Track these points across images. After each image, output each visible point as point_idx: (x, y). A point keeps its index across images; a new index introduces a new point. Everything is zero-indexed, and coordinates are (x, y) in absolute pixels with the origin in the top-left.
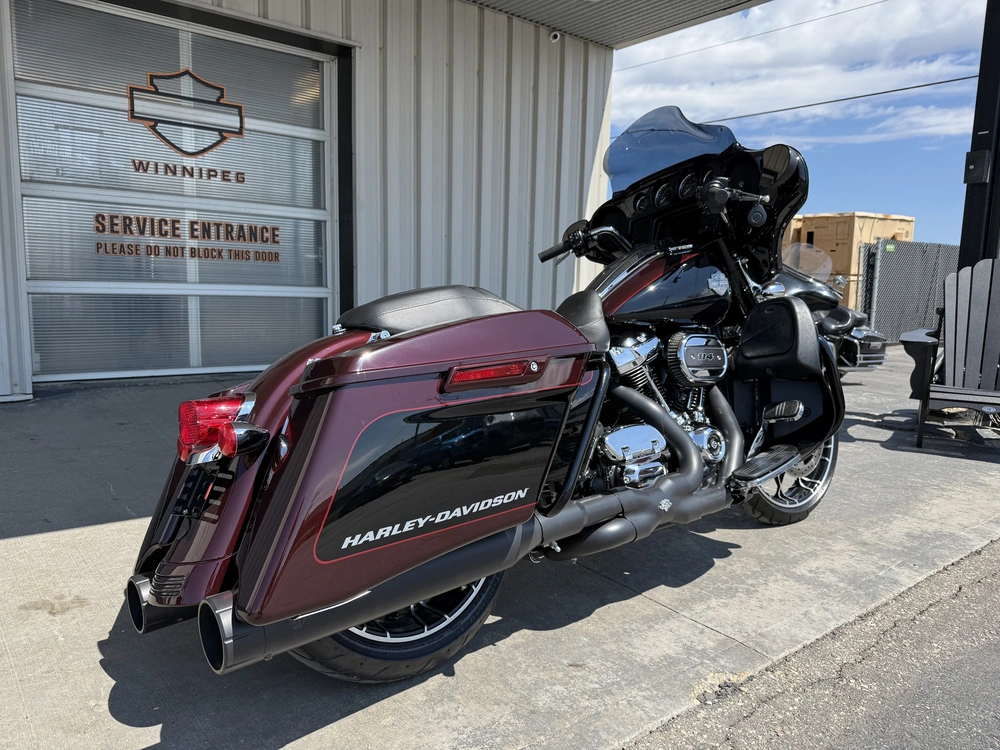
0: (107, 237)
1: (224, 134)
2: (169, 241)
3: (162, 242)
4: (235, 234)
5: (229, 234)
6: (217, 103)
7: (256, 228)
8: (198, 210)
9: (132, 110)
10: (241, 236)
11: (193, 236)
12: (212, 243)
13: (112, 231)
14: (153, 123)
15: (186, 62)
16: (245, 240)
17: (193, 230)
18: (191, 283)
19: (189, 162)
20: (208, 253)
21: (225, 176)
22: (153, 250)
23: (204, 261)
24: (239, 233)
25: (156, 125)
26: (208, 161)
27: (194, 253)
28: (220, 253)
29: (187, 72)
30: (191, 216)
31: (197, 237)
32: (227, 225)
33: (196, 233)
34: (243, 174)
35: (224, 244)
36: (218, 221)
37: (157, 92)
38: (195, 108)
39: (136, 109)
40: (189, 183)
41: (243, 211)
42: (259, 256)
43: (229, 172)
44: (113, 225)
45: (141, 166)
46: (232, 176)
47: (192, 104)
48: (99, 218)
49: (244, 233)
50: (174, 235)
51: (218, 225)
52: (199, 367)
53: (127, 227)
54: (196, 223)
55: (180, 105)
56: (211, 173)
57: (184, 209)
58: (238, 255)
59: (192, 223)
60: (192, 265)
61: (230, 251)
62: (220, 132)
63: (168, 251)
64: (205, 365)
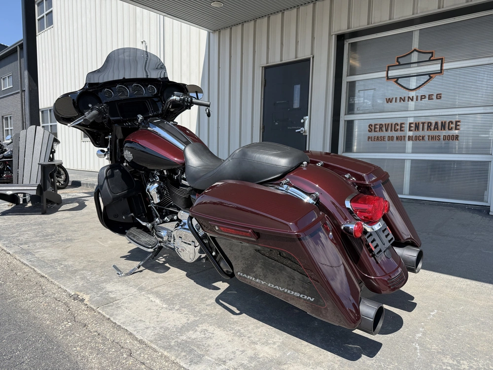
0: (373, 134)
1: (431, 75)
2: (399, 134)
3: (395, 134)
4: (433, 127)
5: (429, 127)
6: (430, 60)
7: (445, 122)
8: (414, 117)
9: (387, 76)
10: (436, 127)
11: (410, 130)
12: (420, 133)
13: (375, 131)
14: (396, 79)
15: (415, 45)
16: (438, 130)
17: (410, 127)
18: (407, 153)
19: (412, 94)
20: (417, 138)
21: (430, 97)
22: (391, 138)
23: (415, 142)
24: (435, 126)
25: (397, 80)
26: (422, 91)
27: (410, 138)
28: (423, 138)
29: (415, 50)
30: (411, 120)
31: (412, 130)
32: (428, 123)
33: (412, 129)
34: (440, 94)
35: (426, 133)
36: (423, 121)
37: (400, 65)
38: (418, 66)
39: (389, 75)
40: (412, 104)
41: (438, 114)
42: (445, 138)
43: (432, 95)
44: (375, 128)
45: (389, 100)
46: (434, 97)
47: (416, 65)
48: (370, 126)
49: (437, 126)
50: (401, 130)
51: (423, 123)
52: (407, 195)
53: (381, 129)
54: (412, 123)
55: (410, 67)
56: (423, 97)
57: (407, 117)
58: (433, 138)
59: (410, 124)
60: (409, 144)
61: (429, 136)
62: (429, 75)
63: (397, 138)
64: (410, 194)
